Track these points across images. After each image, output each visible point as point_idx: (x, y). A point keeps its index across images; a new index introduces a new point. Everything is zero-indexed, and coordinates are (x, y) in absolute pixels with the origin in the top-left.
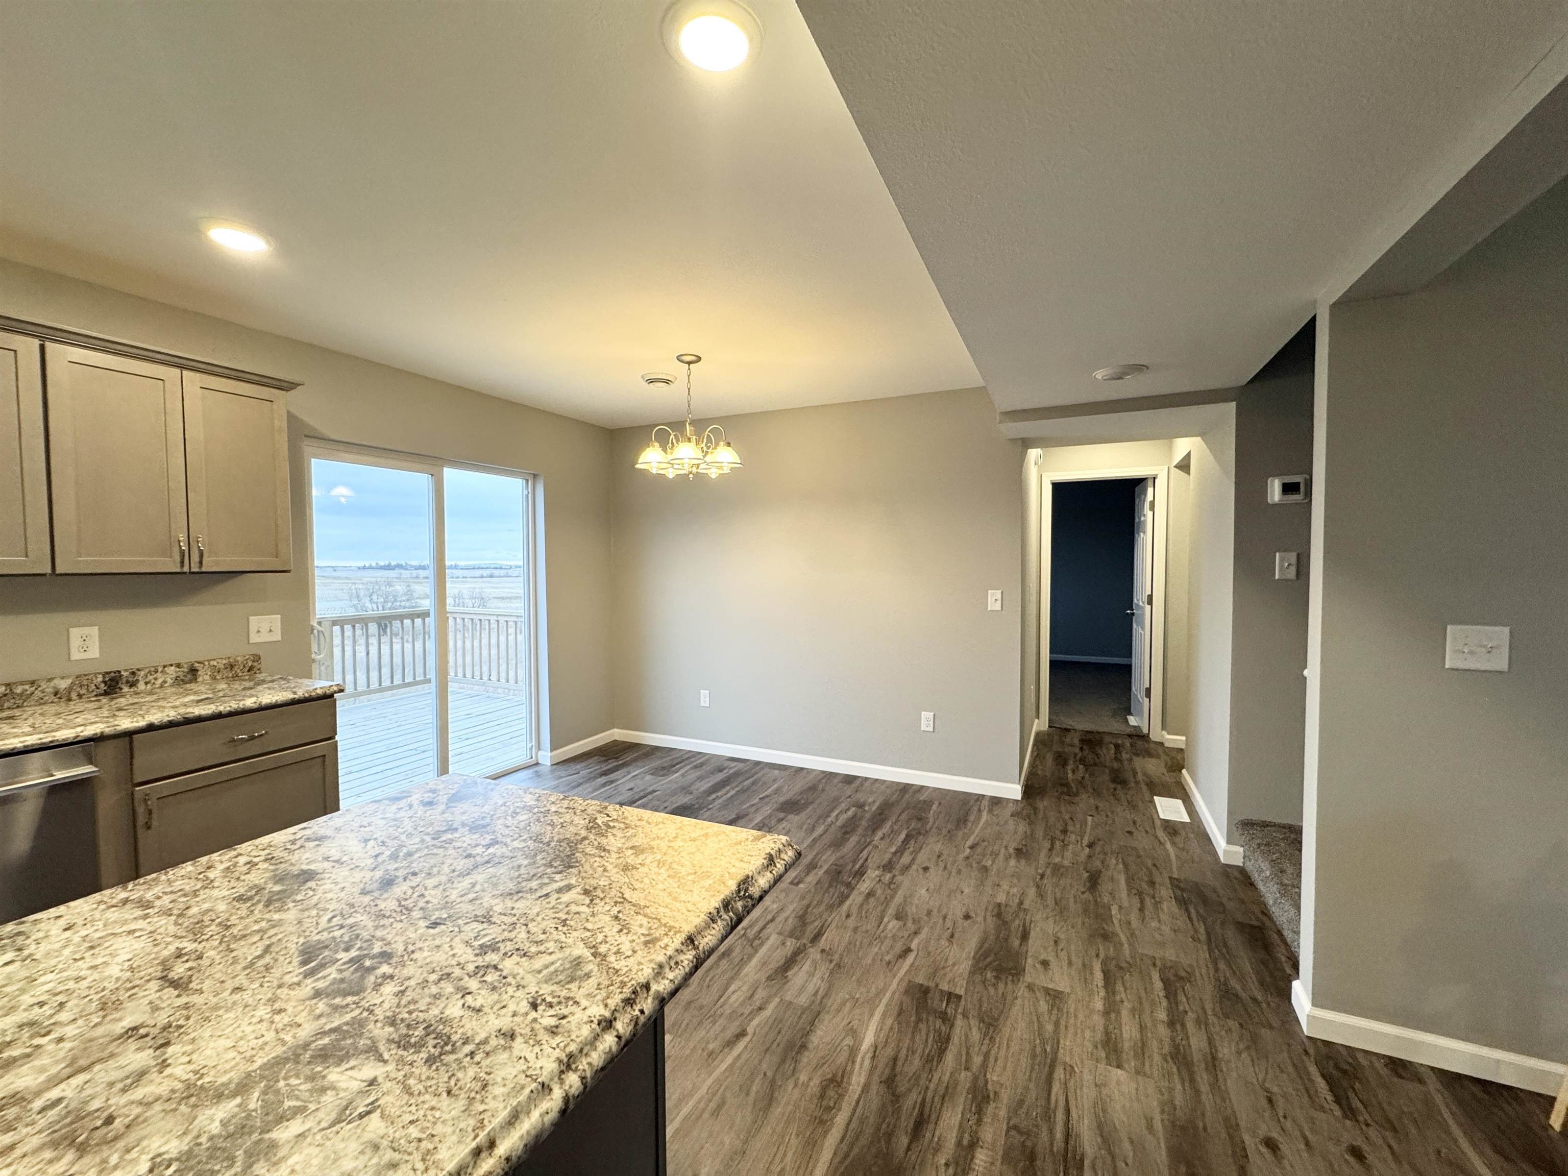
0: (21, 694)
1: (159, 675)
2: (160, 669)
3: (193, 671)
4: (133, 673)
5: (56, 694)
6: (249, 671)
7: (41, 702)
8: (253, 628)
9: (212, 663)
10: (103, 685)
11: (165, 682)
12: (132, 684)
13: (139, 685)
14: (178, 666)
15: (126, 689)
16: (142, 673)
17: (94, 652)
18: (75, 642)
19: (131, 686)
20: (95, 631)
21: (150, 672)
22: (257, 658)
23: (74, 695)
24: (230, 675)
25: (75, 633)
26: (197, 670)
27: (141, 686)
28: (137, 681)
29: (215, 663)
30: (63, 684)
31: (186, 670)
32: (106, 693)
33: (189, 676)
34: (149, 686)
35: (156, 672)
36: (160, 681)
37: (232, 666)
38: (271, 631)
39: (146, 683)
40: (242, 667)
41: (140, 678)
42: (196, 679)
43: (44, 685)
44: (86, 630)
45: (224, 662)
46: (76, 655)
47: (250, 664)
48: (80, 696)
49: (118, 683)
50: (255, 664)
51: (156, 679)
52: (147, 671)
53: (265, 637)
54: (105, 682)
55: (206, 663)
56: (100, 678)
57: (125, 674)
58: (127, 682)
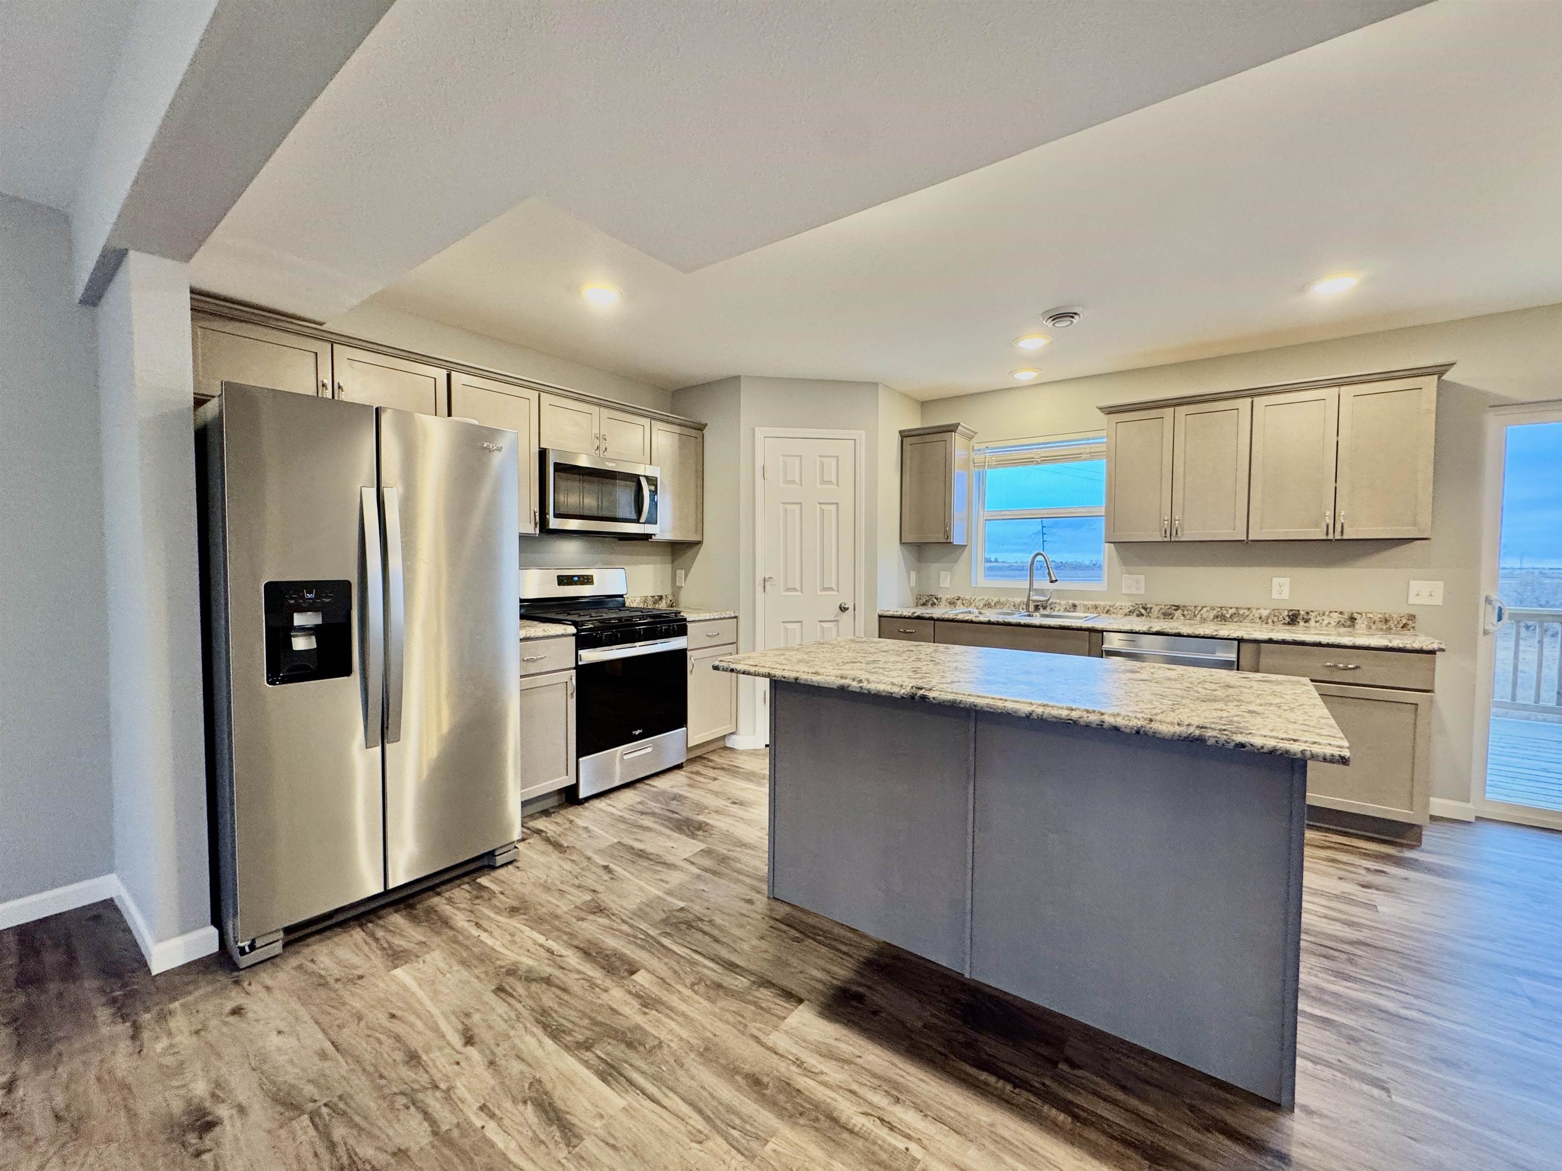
0: (1243, 615)
1: (1325, 617)
2: (1327, 613)
3: (1353, 619)
4: (1308, 613)
5: (1260, 618)
6: (1402, 627)
7: (1252, 621)
8: (1413, 592)
9: (1369, 615)
10: (1287, 618)
11: (1329, 623)
12: (1307, 621)
13: (1310, 622)
14: (1341, 613)
15: (1302, 623)
16: (1314, 614)
17: (1286, 595)
18: (1275, 588)
19: (1305, 622)
20: (1287, 580)
21: (1319, 614)
22: (1412, 617)
23: (1270, 621)
24: (1384, 627)
25: (1276, 581)
26: (1356, 619)
27: (1312, 623)
28: (1310, 619)
29: (1372, 616)
30: (1265, 613)
31: (1346, 617)
32: (1289, 624)
33: (1349, 623)
34: (1318, 624)
35: (1324, 614)
36: (1326, 622)
37: (1386, 621)
38: (1431, 595)
39: (1316, 622)
40: (1396, 623)
41: (1312, 617)
42: (1354, 626)
43: (1254, 611)
44: (1281, 580)
45: (1380, 616)
46: (1275, 595)
47: (1404, 621)
48: (1273, 622)
49: (1297, 618)
50: (1410, 622)
51: (1323, 620)
52: (1317, 613)
53: (1424, 600)
54: (1289, 616)
55: (1364, 614)
56: (1286, 613)
57: (1302, 613)
58: (1303, 619)
